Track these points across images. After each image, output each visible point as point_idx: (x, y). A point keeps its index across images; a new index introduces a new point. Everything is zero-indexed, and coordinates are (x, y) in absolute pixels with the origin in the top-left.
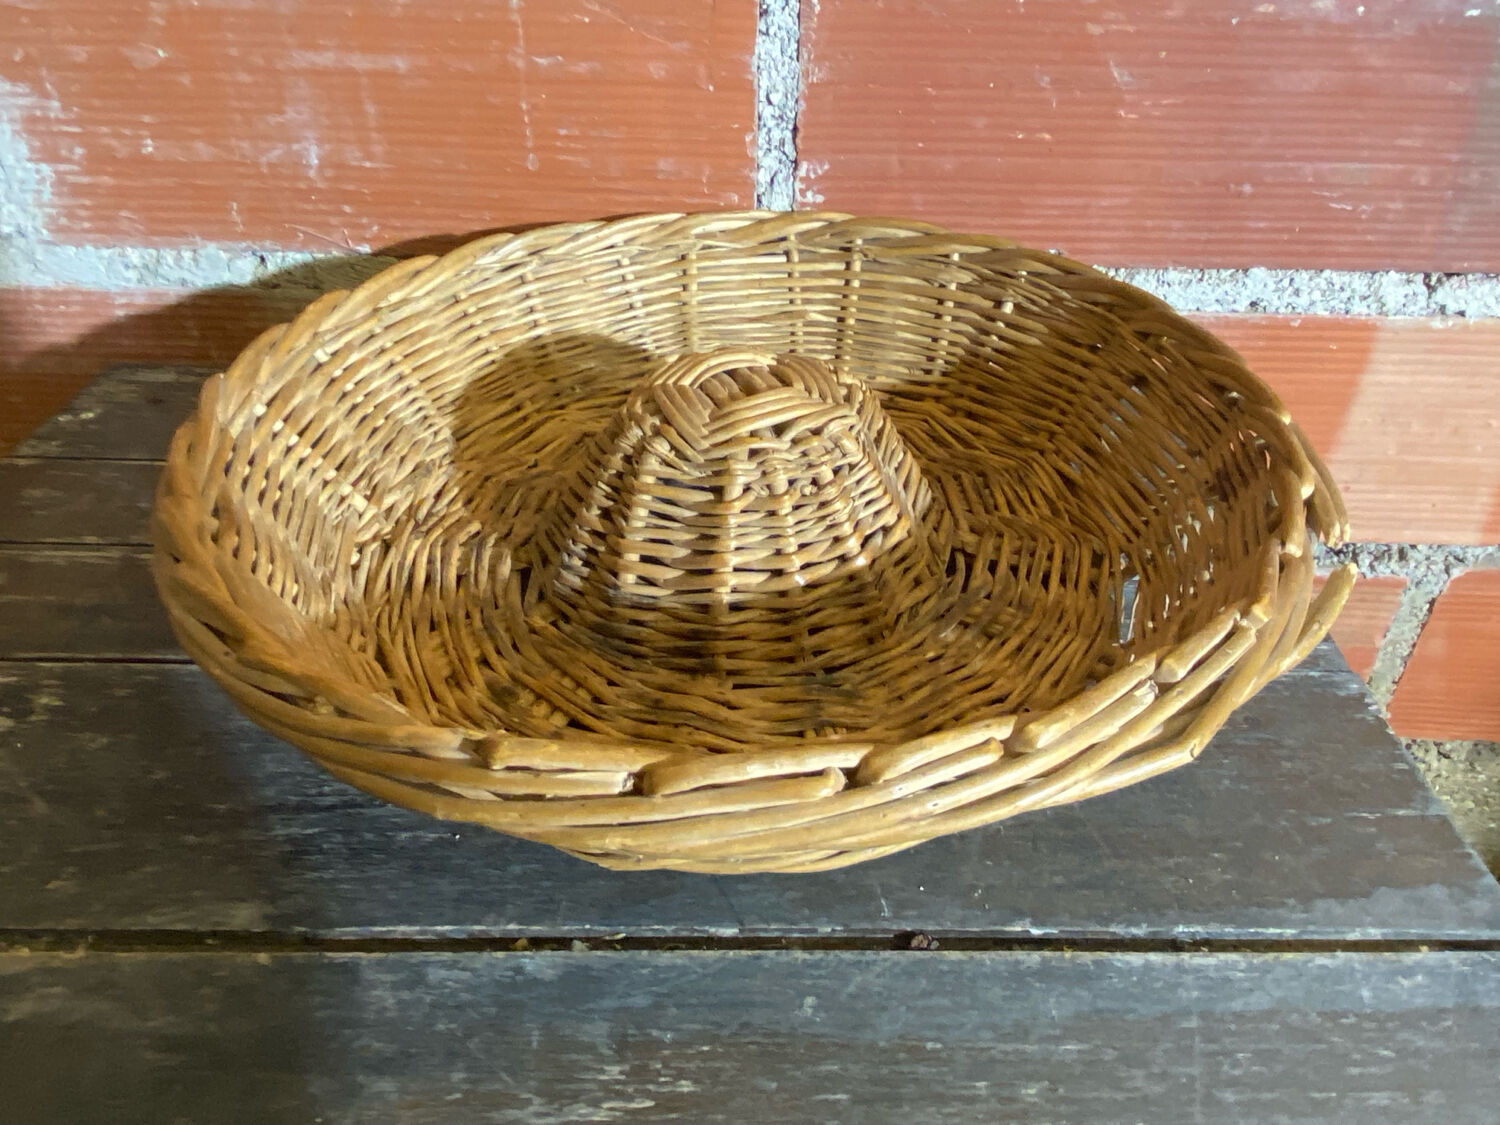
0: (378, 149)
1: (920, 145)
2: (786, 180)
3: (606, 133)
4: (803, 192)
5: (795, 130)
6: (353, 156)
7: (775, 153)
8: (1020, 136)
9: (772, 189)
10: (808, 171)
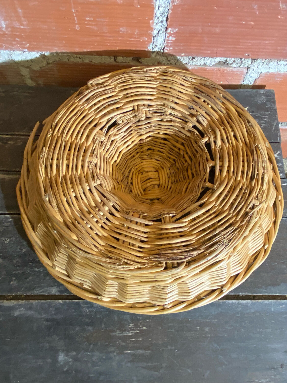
0: (25, 23)
1: (209, 24)
2: (163, 32)
3: (102, 20)
4: (168, 37)
5: (167, 19)
6: (17, 25)
7: (160, 24)
8: (243, 23)
9: (158, 35)
10: (171, 31)
